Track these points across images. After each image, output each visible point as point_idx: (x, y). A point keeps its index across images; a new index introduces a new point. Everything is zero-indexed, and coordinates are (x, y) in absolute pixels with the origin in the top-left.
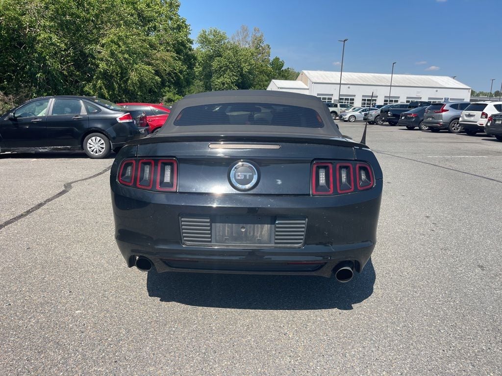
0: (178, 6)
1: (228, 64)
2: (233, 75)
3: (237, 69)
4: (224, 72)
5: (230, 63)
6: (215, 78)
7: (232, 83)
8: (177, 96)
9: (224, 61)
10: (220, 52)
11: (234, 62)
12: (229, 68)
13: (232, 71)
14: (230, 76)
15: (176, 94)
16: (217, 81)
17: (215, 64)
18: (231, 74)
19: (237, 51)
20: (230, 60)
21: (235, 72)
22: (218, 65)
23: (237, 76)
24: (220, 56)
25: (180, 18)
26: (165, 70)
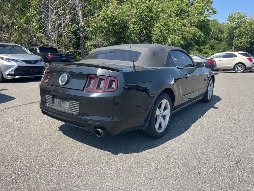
0: (212, 2)
1: (245, 31)
2: (248, 38)
3: (251, 34)
4: (242, 36)
5: (246, 30)
6: (236, 40)
7: (247, 42)
8: (211, 51)
9: (242, 30)
10: (241, 25)
11: (249, 30)
12: (246, 34)
13: (248, 35)
14: (246, 39)
15: (211, 49)
16: (236, 42)
17: (236, 32)
18: (246, 37)
19: (252, 23)
20: (247, 29)
21: (249, 36)
22: (239, 32)
23: (250, 38)
24: (241, 27)
25: (212, 8)
26: (189, 37)
